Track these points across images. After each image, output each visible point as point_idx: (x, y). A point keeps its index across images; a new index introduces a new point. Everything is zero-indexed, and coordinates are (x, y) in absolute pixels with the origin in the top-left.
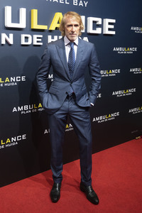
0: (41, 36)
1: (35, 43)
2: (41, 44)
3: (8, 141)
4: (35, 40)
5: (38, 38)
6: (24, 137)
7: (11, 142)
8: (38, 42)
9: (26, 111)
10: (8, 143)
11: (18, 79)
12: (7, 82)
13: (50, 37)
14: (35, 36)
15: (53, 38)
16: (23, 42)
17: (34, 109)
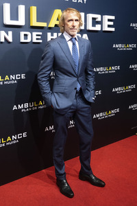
0: (41, 33)
1: (35, 41)
2: (41, 41)
3: (9, 139)
4: (34, 37)
5: (37, 35)
6: (25, 135)
7: (12, 140)
8: (37, 39)
9: (26, 109)
10: (9, 141)
11: (18, 77)
12: (7, 80)
13: (49, 34)
14: (35, 34)
15: (52, 35)
16: (22, 40)
17: (34, 106)
